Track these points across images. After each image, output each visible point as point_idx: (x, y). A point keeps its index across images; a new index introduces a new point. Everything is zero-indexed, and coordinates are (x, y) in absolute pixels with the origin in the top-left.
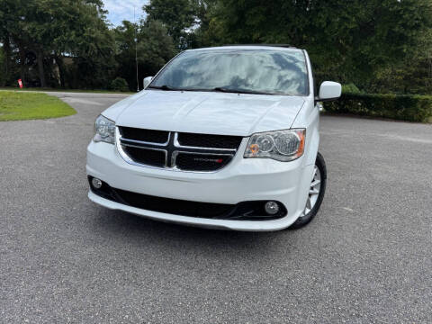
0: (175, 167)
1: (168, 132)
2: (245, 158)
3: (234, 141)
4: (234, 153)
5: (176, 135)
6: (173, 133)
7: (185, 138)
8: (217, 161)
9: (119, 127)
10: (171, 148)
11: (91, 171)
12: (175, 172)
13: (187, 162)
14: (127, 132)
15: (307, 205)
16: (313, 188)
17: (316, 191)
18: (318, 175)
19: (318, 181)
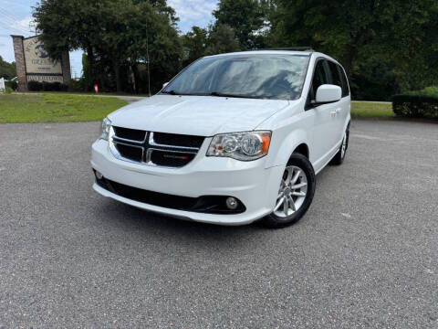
0: (150, 163)
1: (145, 132)
2: (207, 156)
3: (197, 141)
4: (197, 151)
5: (152, 134)
6: (149, 132)
7: (159, 136)
8: (183, 158)
9: (114, 127)
10: (147, 145)
11: (94, 165)
12: (150, 167)
13: (160, 159)
15: (290, 206)
16: (298, 190)
17: (303, 193)
18: (304, 178)
19: (304, 184)
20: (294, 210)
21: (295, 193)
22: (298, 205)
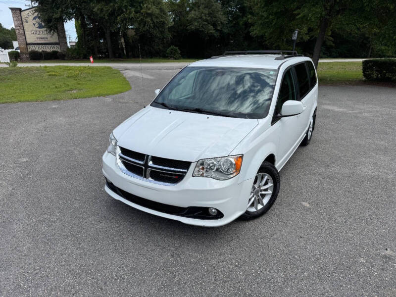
0: (150, 179)
1: (145, 155)
2: (193, 176)
3: (186, 165)
4: (185, 173)
5: (150, 158)
6: (148, 156)
7: (156, 160)
8: (174, 177)
9: (120, 147)
10: (146, 165)
12: (150, 183)
13: (157, 176)
14: (124, 151)
15: (259, 202)
16: (266, 190)
17: (270, 192)
18: (271, 180)
19: (270, 184)
20: (262, 204)
21: (263, 193)
22: (266, 201)
